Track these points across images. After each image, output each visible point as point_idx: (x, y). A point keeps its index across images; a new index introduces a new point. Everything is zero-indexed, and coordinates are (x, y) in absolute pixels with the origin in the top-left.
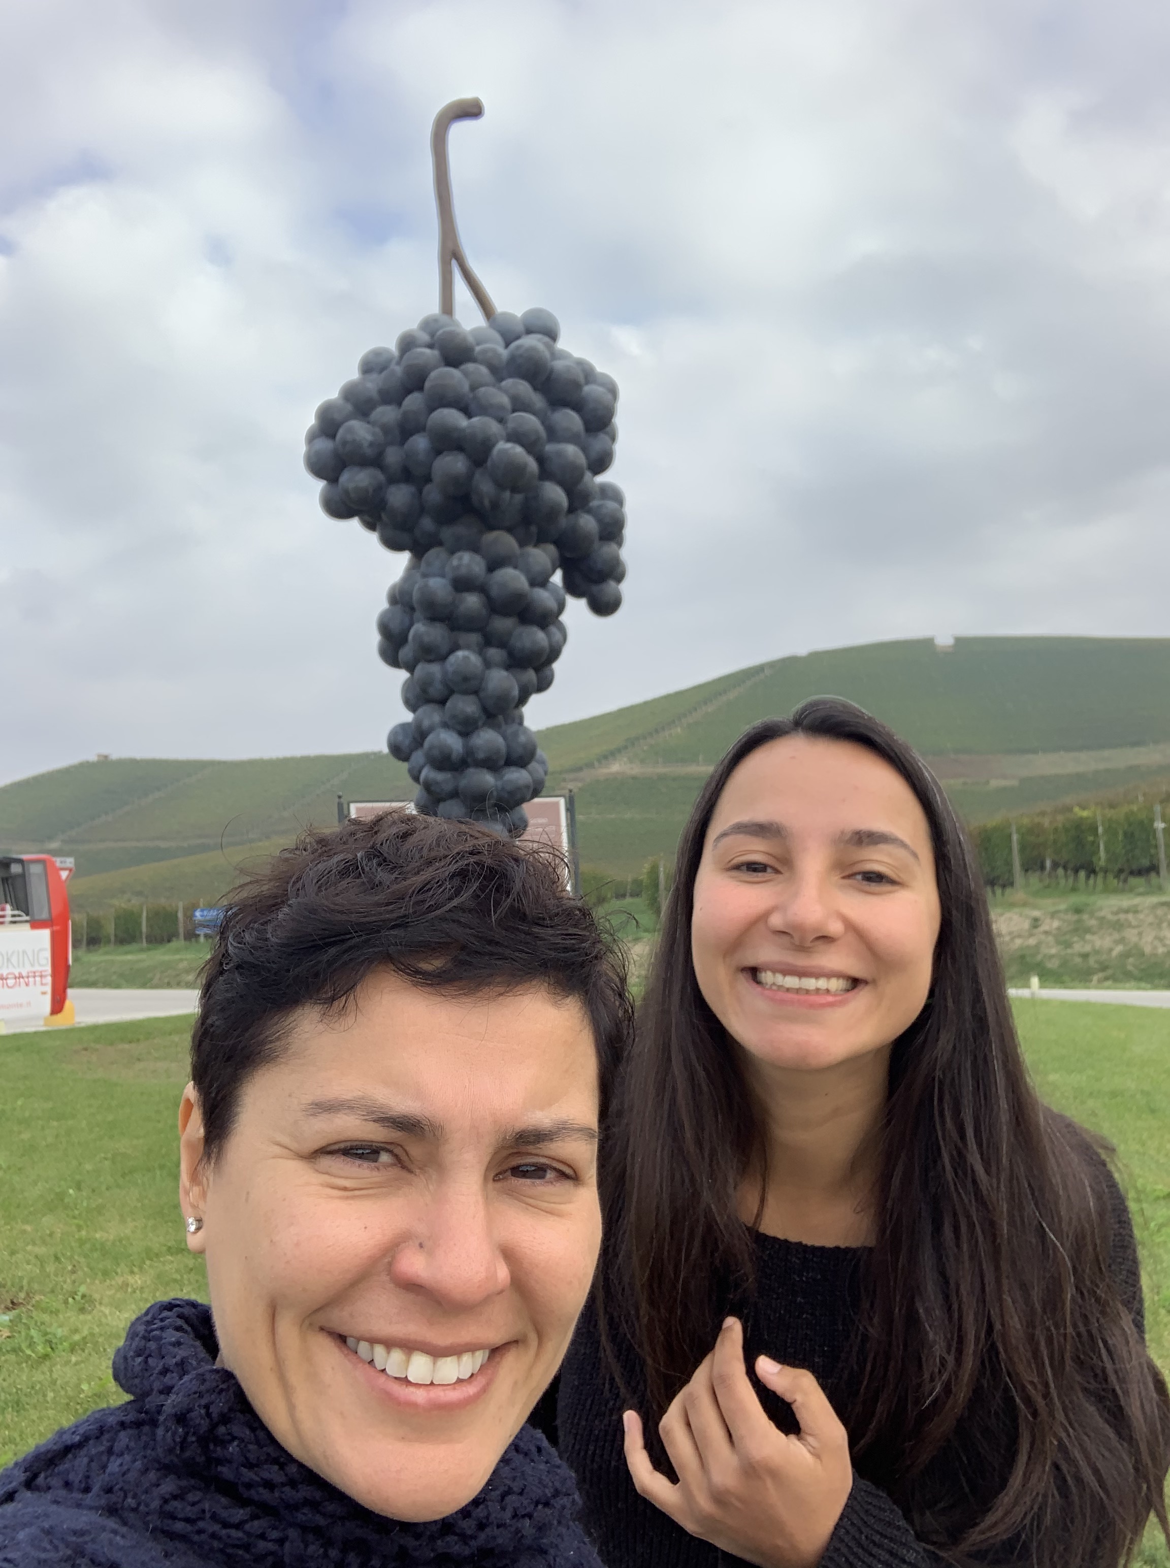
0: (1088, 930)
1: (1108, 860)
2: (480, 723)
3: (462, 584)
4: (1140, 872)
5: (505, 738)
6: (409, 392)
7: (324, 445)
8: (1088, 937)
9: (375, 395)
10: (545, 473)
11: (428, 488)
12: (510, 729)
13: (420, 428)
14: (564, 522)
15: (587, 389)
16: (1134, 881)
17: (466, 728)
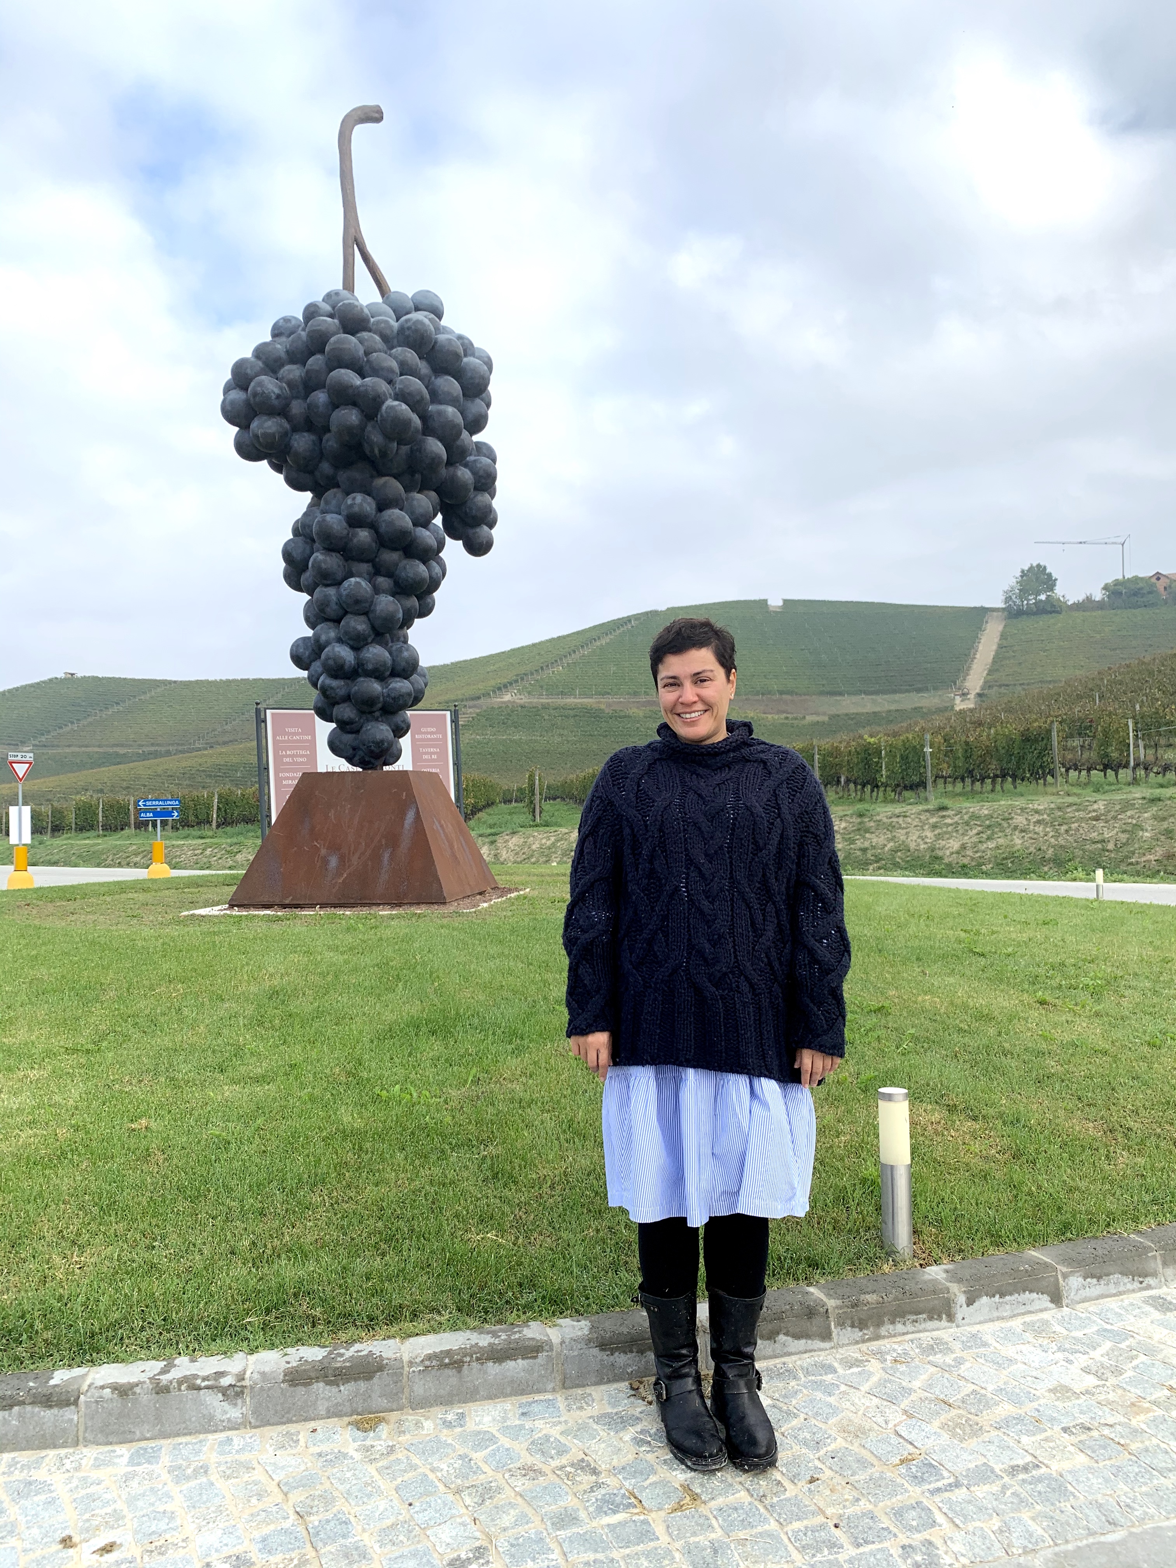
0: (867, 831)
1: (888, 777)
2: (370, 640)
3: (355, 521)
4: (912, 787)
5: (390, 654)
6: (312, 354)
7: (237, 395)
8: (867, 835)
9: (283, 355)
10: (428, 429)
11: (327, 436)
12: (396, 646)
13: (321, 386)
14: (443, 472)
15: (465, 360)
16: (907, 794)
17: (357, 643)
